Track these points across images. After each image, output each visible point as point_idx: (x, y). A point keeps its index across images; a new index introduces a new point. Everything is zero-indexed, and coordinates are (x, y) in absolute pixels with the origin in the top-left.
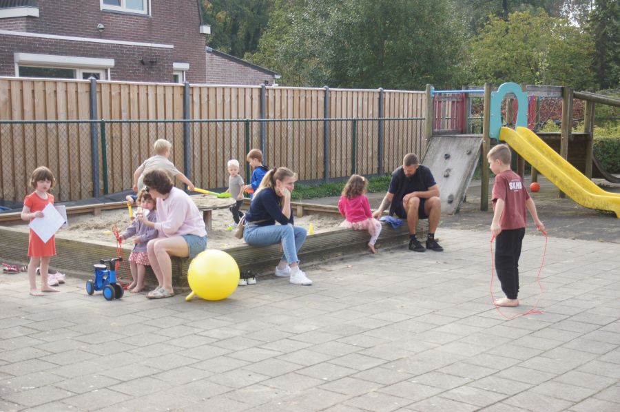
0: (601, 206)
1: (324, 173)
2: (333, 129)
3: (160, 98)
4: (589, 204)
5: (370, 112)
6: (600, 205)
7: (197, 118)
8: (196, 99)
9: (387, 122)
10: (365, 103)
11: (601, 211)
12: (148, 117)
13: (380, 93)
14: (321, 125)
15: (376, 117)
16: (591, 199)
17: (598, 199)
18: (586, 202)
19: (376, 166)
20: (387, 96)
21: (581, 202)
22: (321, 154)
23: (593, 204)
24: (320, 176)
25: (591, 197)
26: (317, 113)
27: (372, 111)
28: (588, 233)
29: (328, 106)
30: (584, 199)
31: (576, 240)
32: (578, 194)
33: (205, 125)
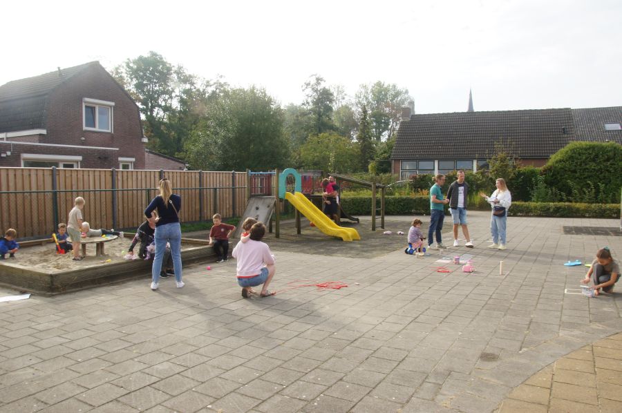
1: (200, 217)
2: (205, 193)
3: (97, 178)
5: (228, 184)
6: (335, 234)
7: (120, 188)
8: (120, 177)
9: (237, 189)
10: (224, 179)
11: (335, 237)
12: (89, 188)
13: (233, 174)
14: (198, 191)
15: (231, 186)
16: (330, 231)
17: (334, 231)
19: (231, 213)
20: (237, 175)
22: (198, 207)
24: (198, 219)
26: (195, 184)
27: (229, 183)
29: (202, 180)
30: (327, 231)
31: (313, 255)
32: (324, 228)
33: (125, 192)
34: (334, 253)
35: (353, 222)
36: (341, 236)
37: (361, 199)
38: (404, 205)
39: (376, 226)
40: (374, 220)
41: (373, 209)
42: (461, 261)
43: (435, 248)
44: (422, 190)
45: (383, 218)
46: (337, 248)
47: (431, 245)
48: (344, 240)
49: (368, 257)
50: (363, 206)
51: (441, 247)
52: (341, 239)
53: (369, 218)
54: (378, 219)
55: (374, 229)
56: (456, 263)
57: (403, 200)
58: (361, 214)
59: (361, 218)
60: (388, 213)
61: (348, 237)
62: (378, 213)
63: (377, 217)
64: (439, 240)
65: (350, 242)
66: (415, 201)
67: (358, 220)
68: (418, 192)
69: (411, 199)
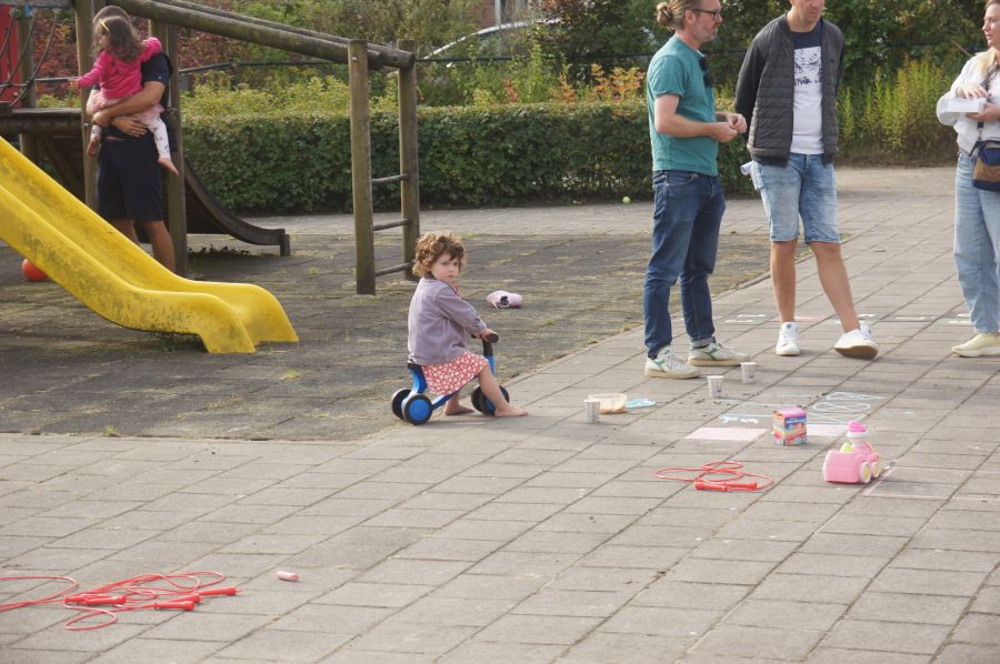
0: (162, 322)
4: (133, 318)
6: (162, 320)
11: (164, 334)
16: (135, 302)
17: (155, 301)
18: (124, 311)
21: (110, 313)
23: (142, 318)
25: (136, 295)
28: (89, 410)
30: (118, 304)
31: (42, 437)
32: (99, 288)
34: (156, 419)
35: (254, 250)
36: (195, 326)
37: (294, 127)
38: (522, 152)
39: (379, 267)
40: (365, 236)
41: (361, 180)
42: (813, 430)
43: (679, 369)
44: (608, 71)
45: (411, 228)
46: (171, 394)
47: (661, 356)
48: (211, 347)
49: (339, 434)
50: (305, 164)
51: (713, 361)
52: (195, 345)
53: (342, 227)
54: (389, 233)
55: (366, 284)
56: (788, 442)
57: (514, 125)
58: (297, 210)
59: (295, 228)
60: (437, 199)
61: (233, 332)
62: (386, 200)
63: (379, 220)
64: (701, 327)
65: (247, 359)
66: (575, 128)
67: (280, 238)
68: (590, 79)
69: (557, 121)
